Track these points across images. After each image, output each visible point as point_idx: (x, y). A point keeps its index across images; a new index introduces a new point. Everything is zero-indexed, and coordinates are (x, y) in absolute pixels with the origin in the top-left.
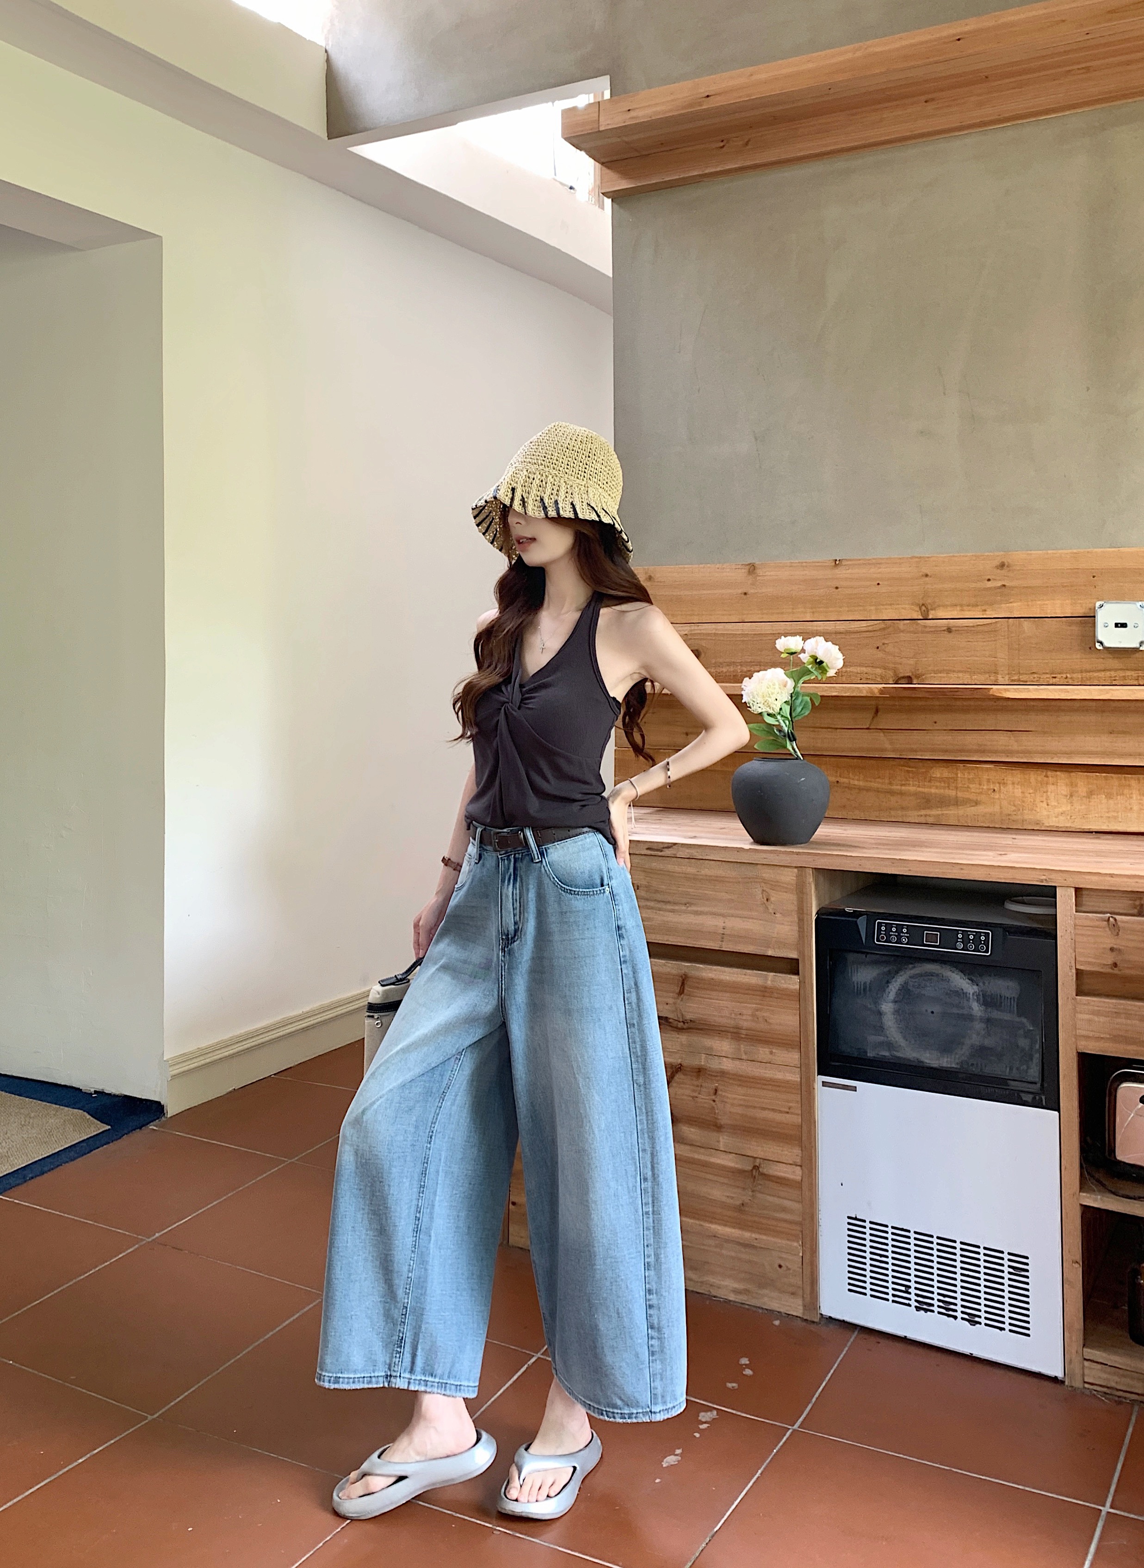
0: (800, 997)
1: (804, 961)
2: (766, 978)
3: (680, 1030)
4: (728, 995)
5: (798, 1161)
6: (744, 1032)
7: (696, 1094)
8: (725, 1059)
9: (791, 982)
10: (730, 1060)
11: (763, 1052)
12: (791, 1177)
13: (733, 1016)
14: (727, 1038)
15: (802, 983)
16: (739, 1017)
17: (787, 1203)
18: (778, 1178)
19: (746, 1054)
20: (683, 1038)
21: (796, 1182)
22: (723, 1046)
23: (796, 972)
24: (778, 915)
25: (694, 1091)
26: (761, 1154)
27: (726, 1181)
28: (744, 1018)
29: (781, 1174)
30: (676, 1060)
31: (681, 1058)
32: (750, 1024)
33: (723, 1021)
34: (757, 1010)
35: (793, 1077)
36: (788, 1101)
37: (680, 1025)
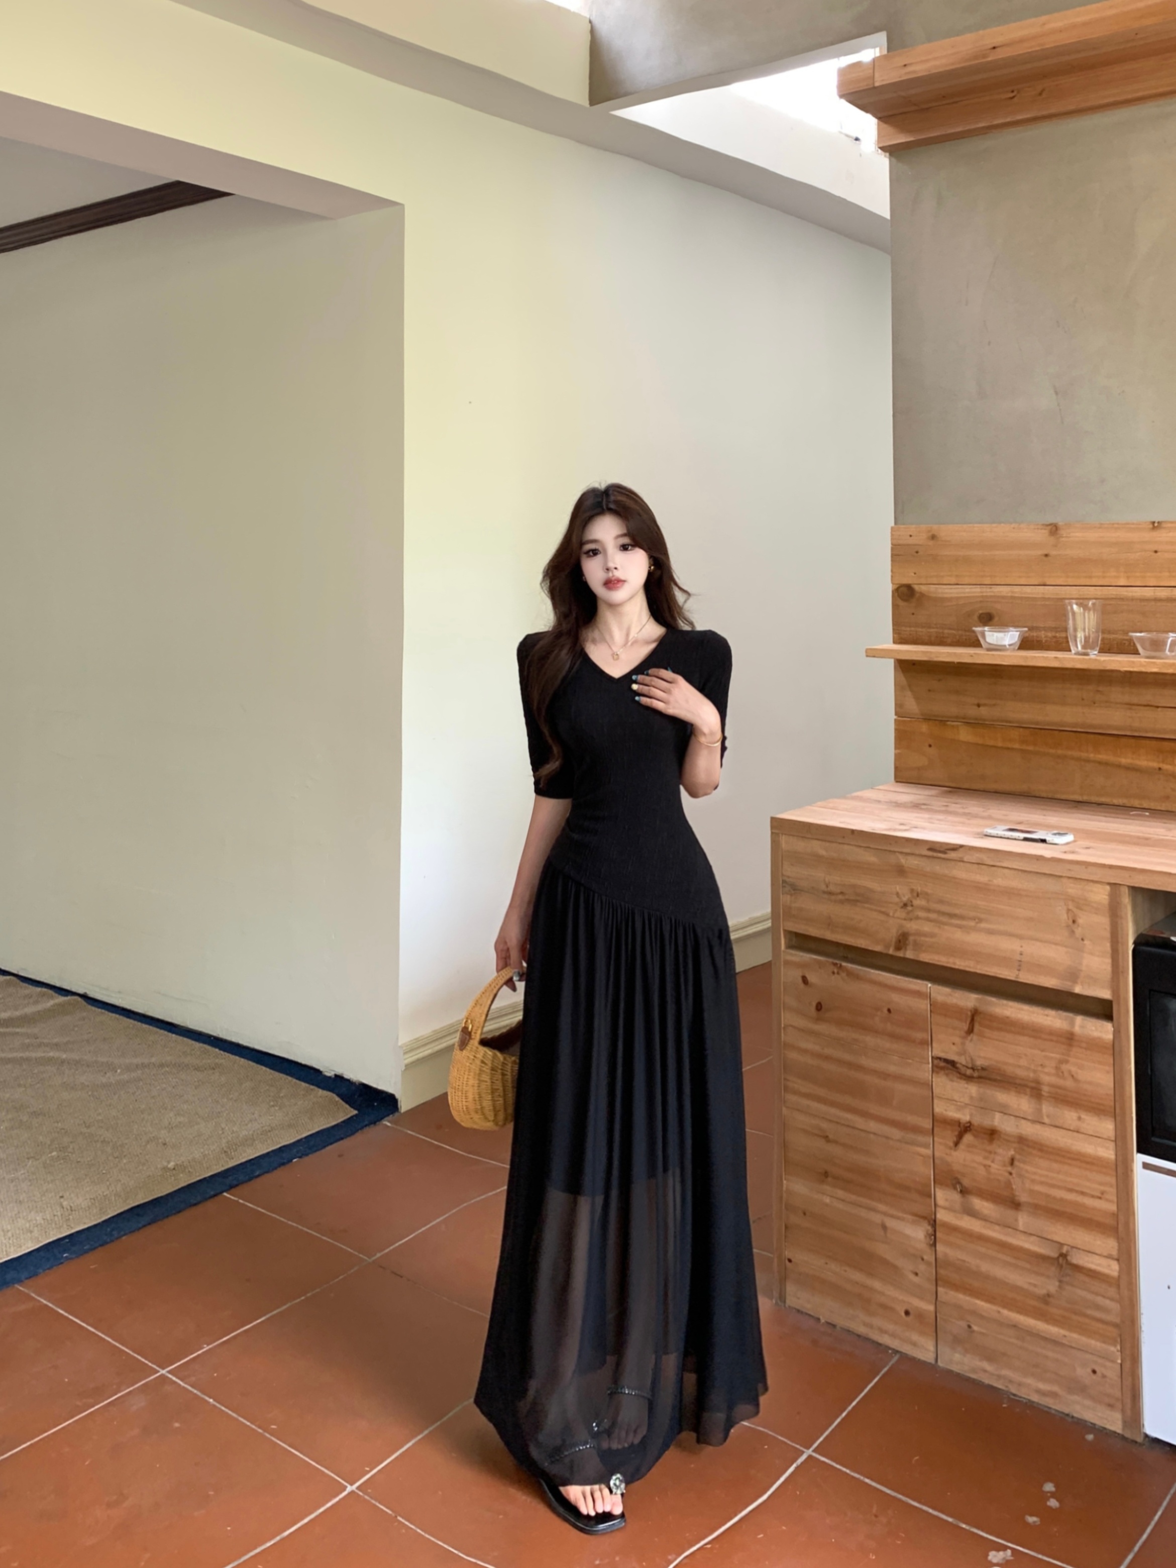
0: (1115, 1049)
1: (1119, 1004)
2: (1072, 1023)
3: (969, 1078)
4: (1026, 1039)
5: (1115, 1253)
6: (1045, 1088)
7: (988, 1162)
8: (1023, 1122)
9: (1103, 1030)
10: (1029, 1124)
11: (1070, 1116)
12: (1105, 1271)
13: (1033, 1067)
14: (1026, 1094)
15: (1117, 1033)
16: (1040, 1068)
17: (1099, 1300)
18: (1090, 1270)
19: (1048, 1116)
20: (973, 1089)
21: (1113, 1278)
22: (1023, 1104)
23: (1109, 1017)
24: (1086, 942)
25: (986, 1158)
26: (1069, 1241)
27: (1028, 1266)
28: (1046, 1070)
29: (1093, 1267)
30: (964, 1117)
31: (971, 1115)
32: (1053, 1080)
33: (1021, 1073)
34: (1061, 1062)
35: (1107, 1153)
36: (1101, 1184)
37: (969, 1072)
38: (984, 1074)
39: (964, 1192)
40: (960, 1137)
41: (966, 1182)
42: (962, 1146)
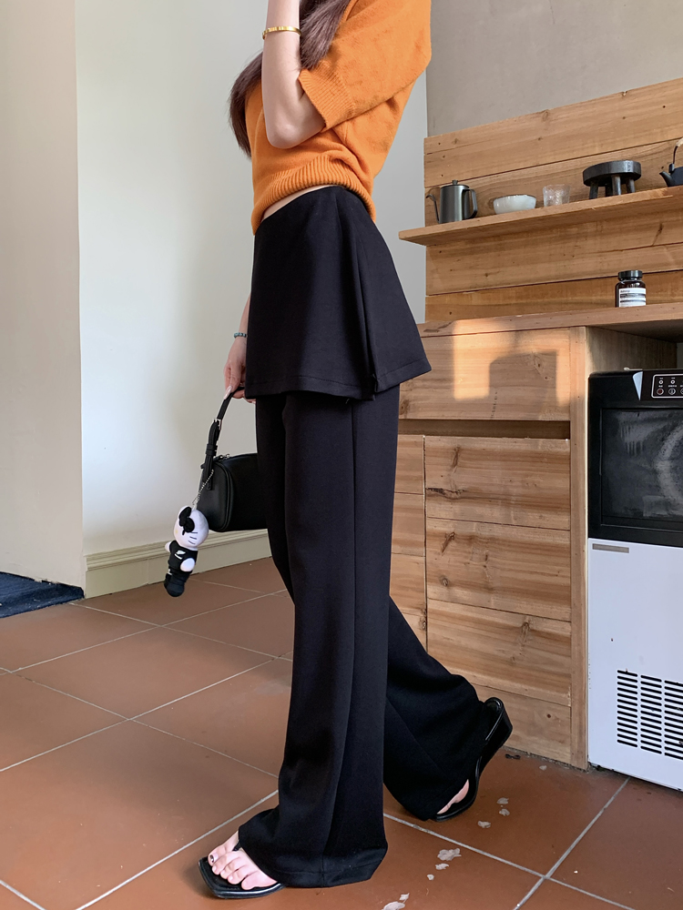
0: (569, 460)
1: (574, 422)
2: (536, 444)
3: (453, 500)
4: (499, 463)
5: (568, 617)
6: (514, 498)
7: (468, 561)
8: (495, 526)
9: (562, 446)
10: (500, 527)
11: (533, 517)
12: (561, 632)
13: (504, 483)
14: (498, 505)
15: (574, 447)
16: (509, 484)
17: (554, 657)
18: (548, 634)
19: (516, 519)
20: (457, 507)
21: (564, 637)
22: (495, 513)
23: (567, 435)
24: (549, 379)
25: (466, 557)
26: (531, 612)
27: (497, 636)
28: (514, 484)
29: (550, 630)
30: (448, 529)
31: (455, 527)
32: (521, 491)
33: (494, 489)
34: (527, 476)
35: (563, 540)
36: (557, 564)
37: (454, 495)
38: (464, 495)
39: (448, 584)
40: (446, 545)
41: (450, 578)
42: (447, 551)
